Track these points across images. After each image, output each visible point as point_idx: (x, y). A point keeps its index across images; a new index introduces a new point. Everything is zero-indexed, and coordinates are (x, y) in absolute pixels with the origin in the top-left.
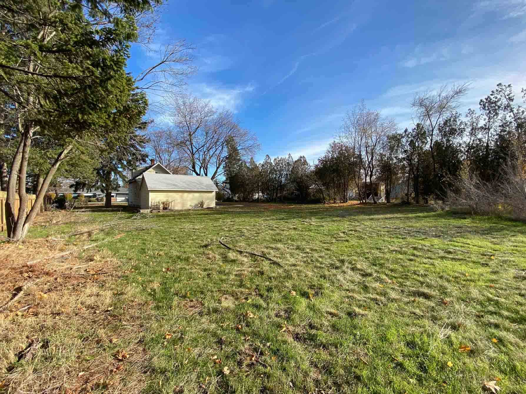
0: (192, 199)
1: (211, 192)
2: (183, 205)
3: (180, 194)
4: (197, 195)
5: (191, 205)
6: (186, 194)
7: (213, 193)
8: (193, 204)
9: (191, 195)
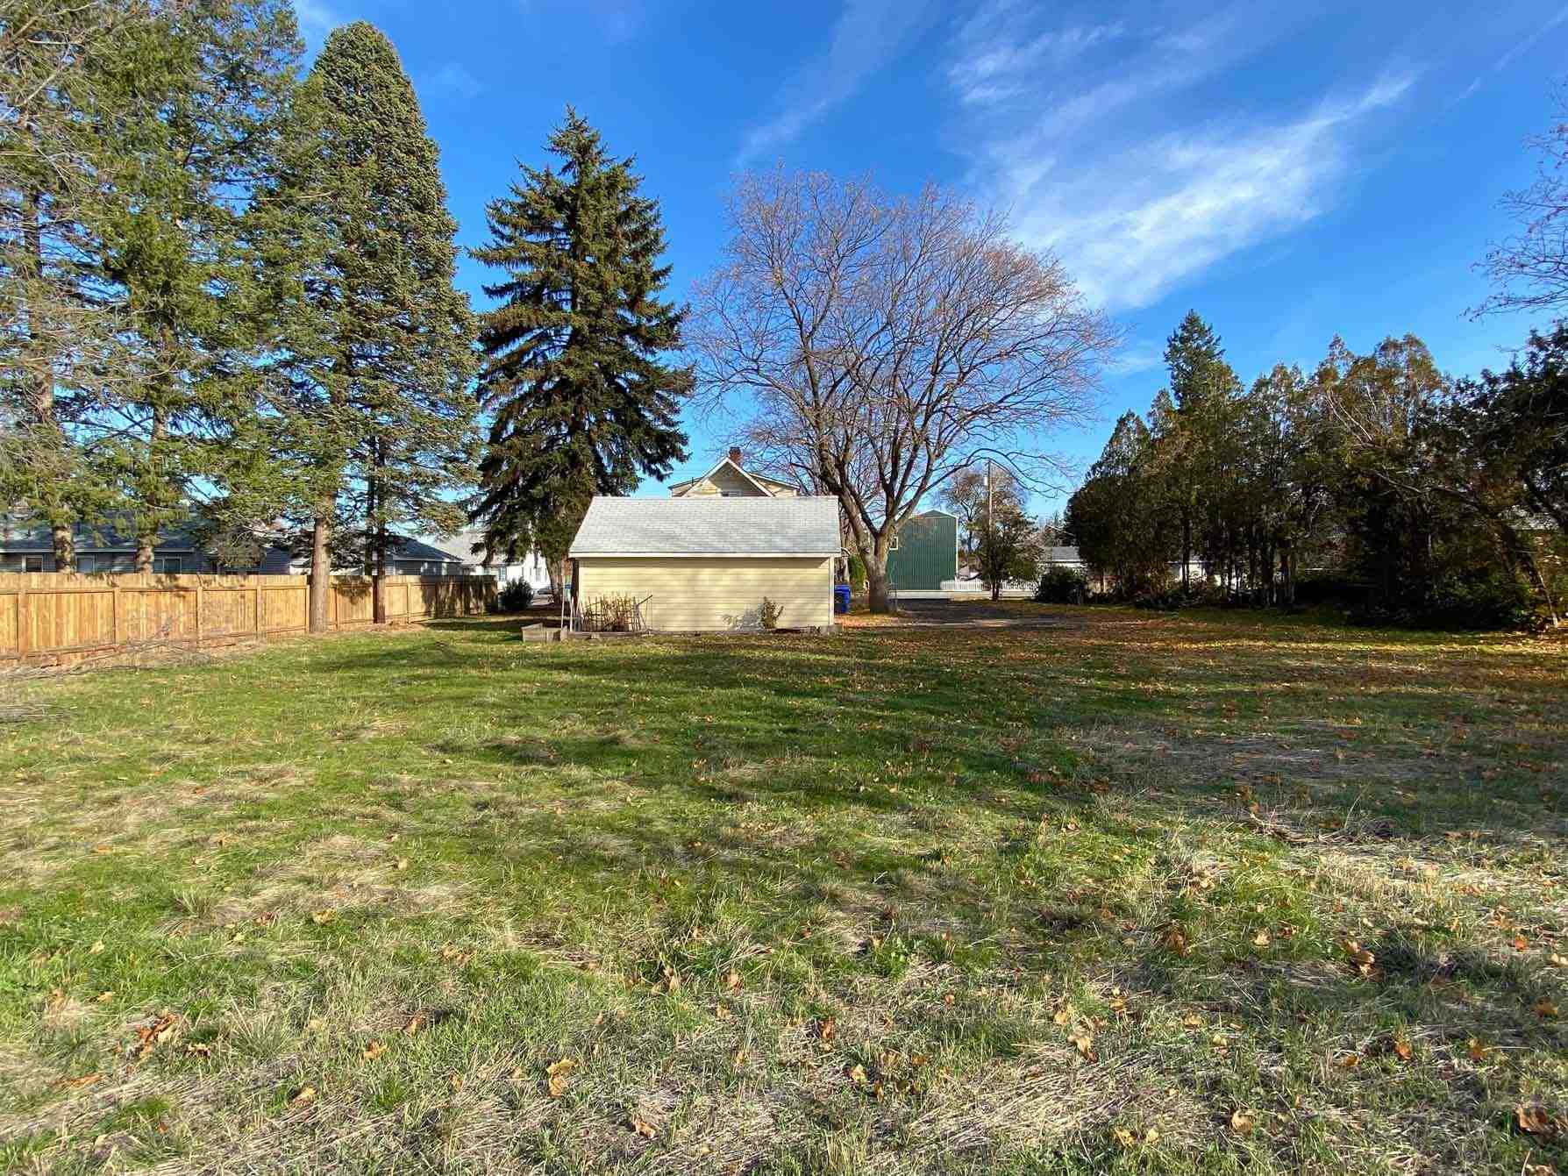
0: (733, 592)
1: (816, 562)
2: (697, 613)
3: (688, 571)
4: (751, 574)
5: (727, 618)
6: (706, 574)
7: (825, 564)
8: (738, 614)
9: (727, 577)
